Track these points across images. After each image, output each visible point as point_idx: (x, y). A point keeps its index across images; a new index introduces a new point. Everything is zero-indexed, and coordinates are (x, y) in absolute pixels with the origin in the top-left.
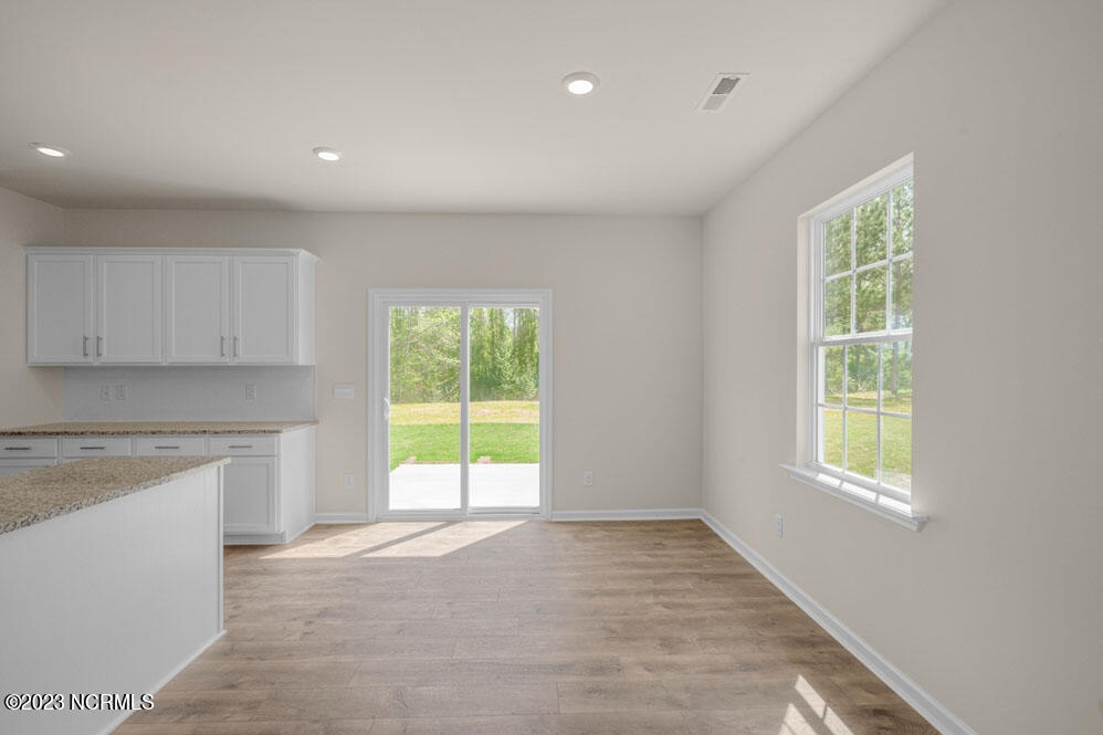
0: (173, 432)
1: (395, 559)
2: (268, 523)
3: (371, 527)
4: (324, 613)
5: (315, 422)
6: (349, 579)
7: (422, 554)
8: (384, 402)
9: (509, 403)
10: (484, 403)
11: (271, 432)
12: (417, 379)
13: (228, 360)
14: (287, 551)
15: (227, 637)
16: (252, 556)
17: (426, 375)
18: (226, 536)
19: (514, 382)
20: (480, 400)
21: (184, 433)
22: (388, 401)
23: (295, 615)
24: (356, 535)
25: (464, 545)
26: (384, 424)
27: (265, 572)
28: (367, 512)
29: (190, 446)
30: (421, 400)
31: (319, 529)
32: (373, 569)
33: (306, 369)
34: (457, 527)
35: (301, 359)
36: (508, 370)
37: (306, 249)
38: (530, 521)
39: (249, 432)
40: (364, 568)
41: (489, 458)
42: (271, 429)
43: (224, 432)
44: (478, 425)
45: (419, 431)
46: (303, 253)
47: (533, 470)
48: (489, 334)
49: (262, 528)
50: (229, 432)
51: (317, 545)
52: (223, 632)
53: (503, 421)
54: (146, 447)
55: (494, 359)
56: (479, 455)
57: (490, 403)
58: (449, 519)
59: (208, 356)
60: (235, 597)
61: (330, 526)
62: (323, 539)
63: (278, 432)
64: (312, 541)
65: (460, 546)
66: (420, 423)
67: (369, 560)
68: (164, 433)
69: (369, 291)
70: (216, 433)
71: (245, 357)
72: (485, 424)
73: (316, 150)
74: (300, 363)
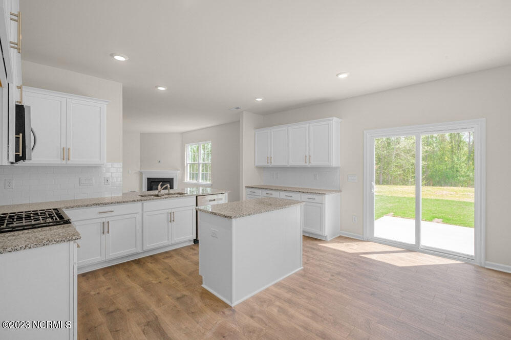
1: (374, 260)
2: (321, 230)
3: (365, 243)
4: (339, 274)
5: (340, 191)
6: (352, 263)
7: (389, 262)
8: (371, 184)
9: (462, 189)
10: (445, 188)
12: (399, 173)
13: (308, 165)
14: (328, 244)
15: (304, 270)
16: (315, 242)
17: (404, 171)
18: (304, 232)
19: (468, 176)
20: (441, 186)
21: (294, 191)
22: (373, 183)
23: (328, 271)
24: (357, 245)
25: (416, 265)
26: (372, 195)
27: (318, 250)
28: (363, 235)
29: (296, 196)
30: (401, 183)
31: (342, 238)
32: (363, 262)
33: (336, 168)
34: (412, 254)
35: (334, 164)
36: (464, 169)
37: (336, 117)
38: (466, 263)
39: (314, 193)
40: (358, 260)
41: (441, 220)
43: (306, 192)
44: (437, 200)
45: (397, 200)
46: (335, 119)
47: (470, 232)
48: (449, 147)
49: (318, 232)
51: (340, 245)
52: (302, 268)
53: (456, 199)
54: (283, 195)
55: (453, 161)
56: (434, 218)
57: (449, 188)
58: (409, 249)
59: (301, 163)
60: (307, 256)
61: (346, 238)
62: (343, 243)
63: (325, 194)
64: (339, 242)
65: (414, 265)
66: (399, 196)
67: (361, 257)
68: (287, 190)
69: (364, 131)
71: (314, 163)
72: (442, 200)
73: (337, 75)
74: (334, 166)
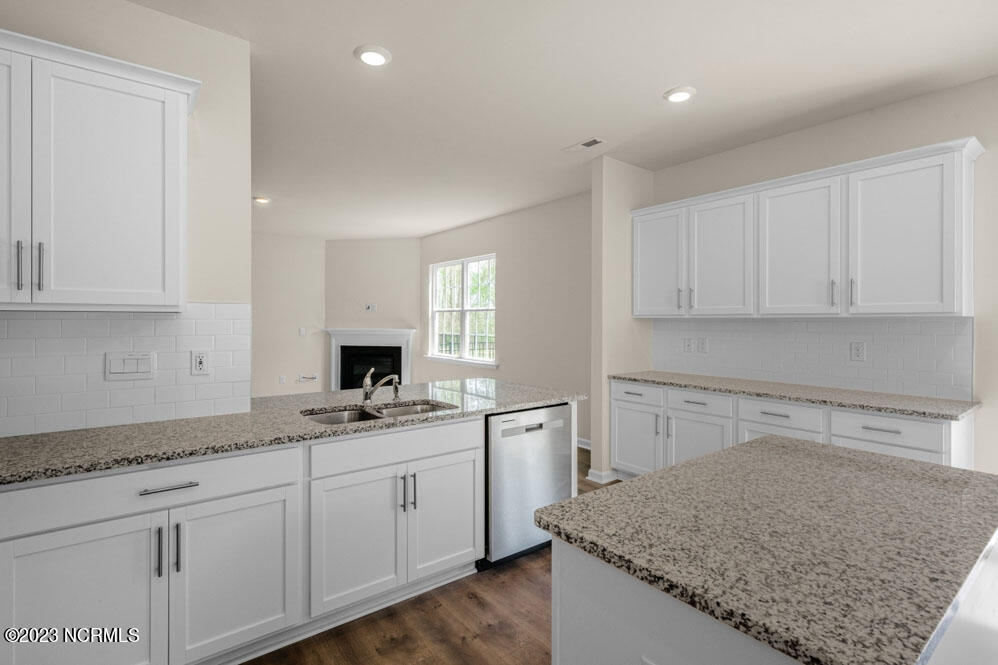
0: (782, 398)
11: (938, 416)
42: (935, 411)
50: (862, 407)
70: (841, 405)
